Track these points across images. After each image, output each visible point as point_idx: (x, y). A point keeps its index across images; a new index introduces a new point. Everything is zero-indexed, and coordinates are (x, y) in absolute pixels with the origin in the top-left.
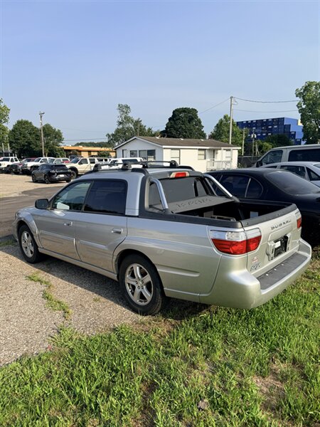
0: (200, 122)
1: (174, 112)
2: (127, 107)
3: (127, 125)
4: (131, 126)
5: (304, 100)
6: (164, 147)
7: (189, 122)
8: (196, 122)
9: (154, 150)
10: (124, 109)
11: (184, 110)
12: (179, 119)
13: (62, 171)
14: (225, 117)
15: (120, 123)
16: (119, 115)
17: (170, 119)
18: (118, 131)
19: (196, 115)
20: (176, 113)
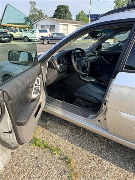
0: (70, 13)
1: (57, 7)
2: (34, 3)
3: (35, 13)
4: (37, 13)
5: (117, 5)
6: (60, 23)
7: (65, 13)
8: (68, 13)
9: (54, 25)
10: (33, 4)
11: (62, 6)
12: (60, 11)
13: (6, 36)
14: (81, 12)
15: (31, 12)
16: (30, 7)
17: (55, 11)
18: (30, 16)
19: (68, 9)
20: (59, 7)
